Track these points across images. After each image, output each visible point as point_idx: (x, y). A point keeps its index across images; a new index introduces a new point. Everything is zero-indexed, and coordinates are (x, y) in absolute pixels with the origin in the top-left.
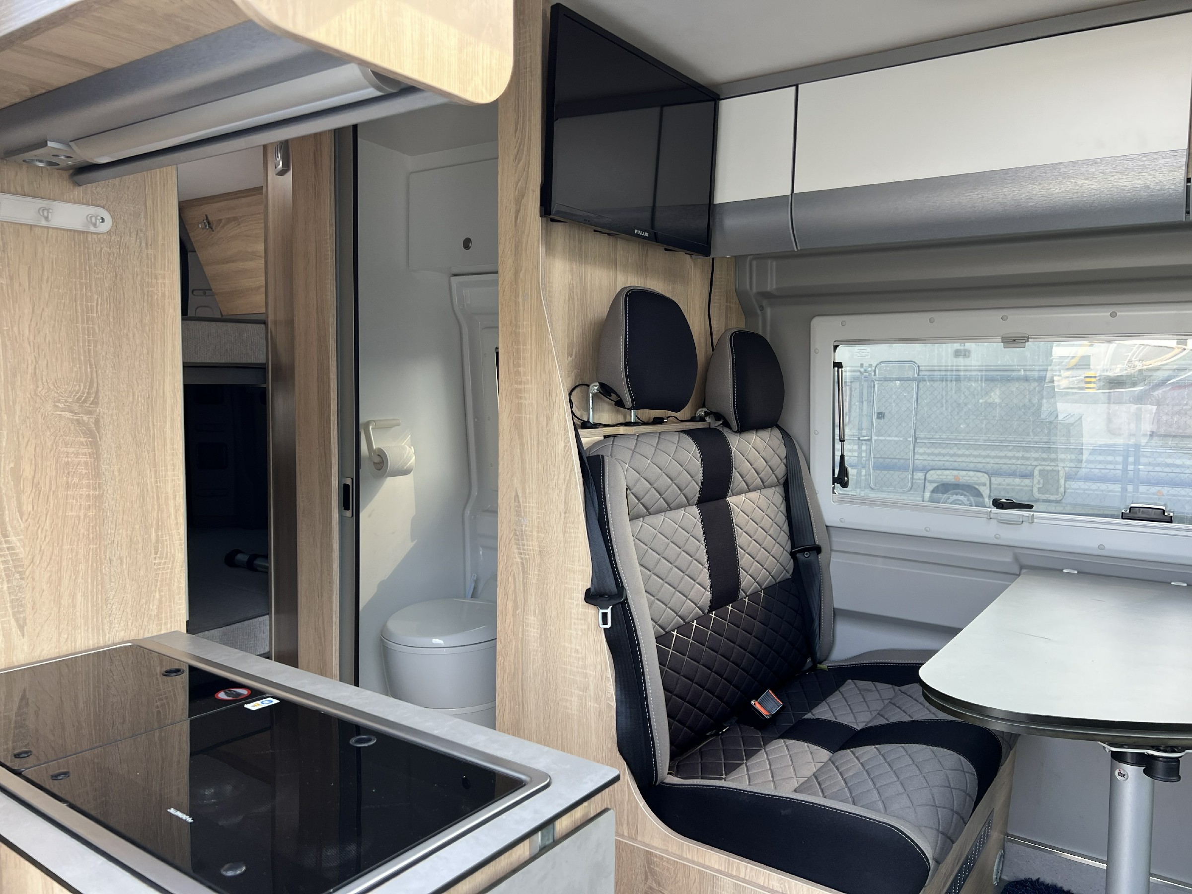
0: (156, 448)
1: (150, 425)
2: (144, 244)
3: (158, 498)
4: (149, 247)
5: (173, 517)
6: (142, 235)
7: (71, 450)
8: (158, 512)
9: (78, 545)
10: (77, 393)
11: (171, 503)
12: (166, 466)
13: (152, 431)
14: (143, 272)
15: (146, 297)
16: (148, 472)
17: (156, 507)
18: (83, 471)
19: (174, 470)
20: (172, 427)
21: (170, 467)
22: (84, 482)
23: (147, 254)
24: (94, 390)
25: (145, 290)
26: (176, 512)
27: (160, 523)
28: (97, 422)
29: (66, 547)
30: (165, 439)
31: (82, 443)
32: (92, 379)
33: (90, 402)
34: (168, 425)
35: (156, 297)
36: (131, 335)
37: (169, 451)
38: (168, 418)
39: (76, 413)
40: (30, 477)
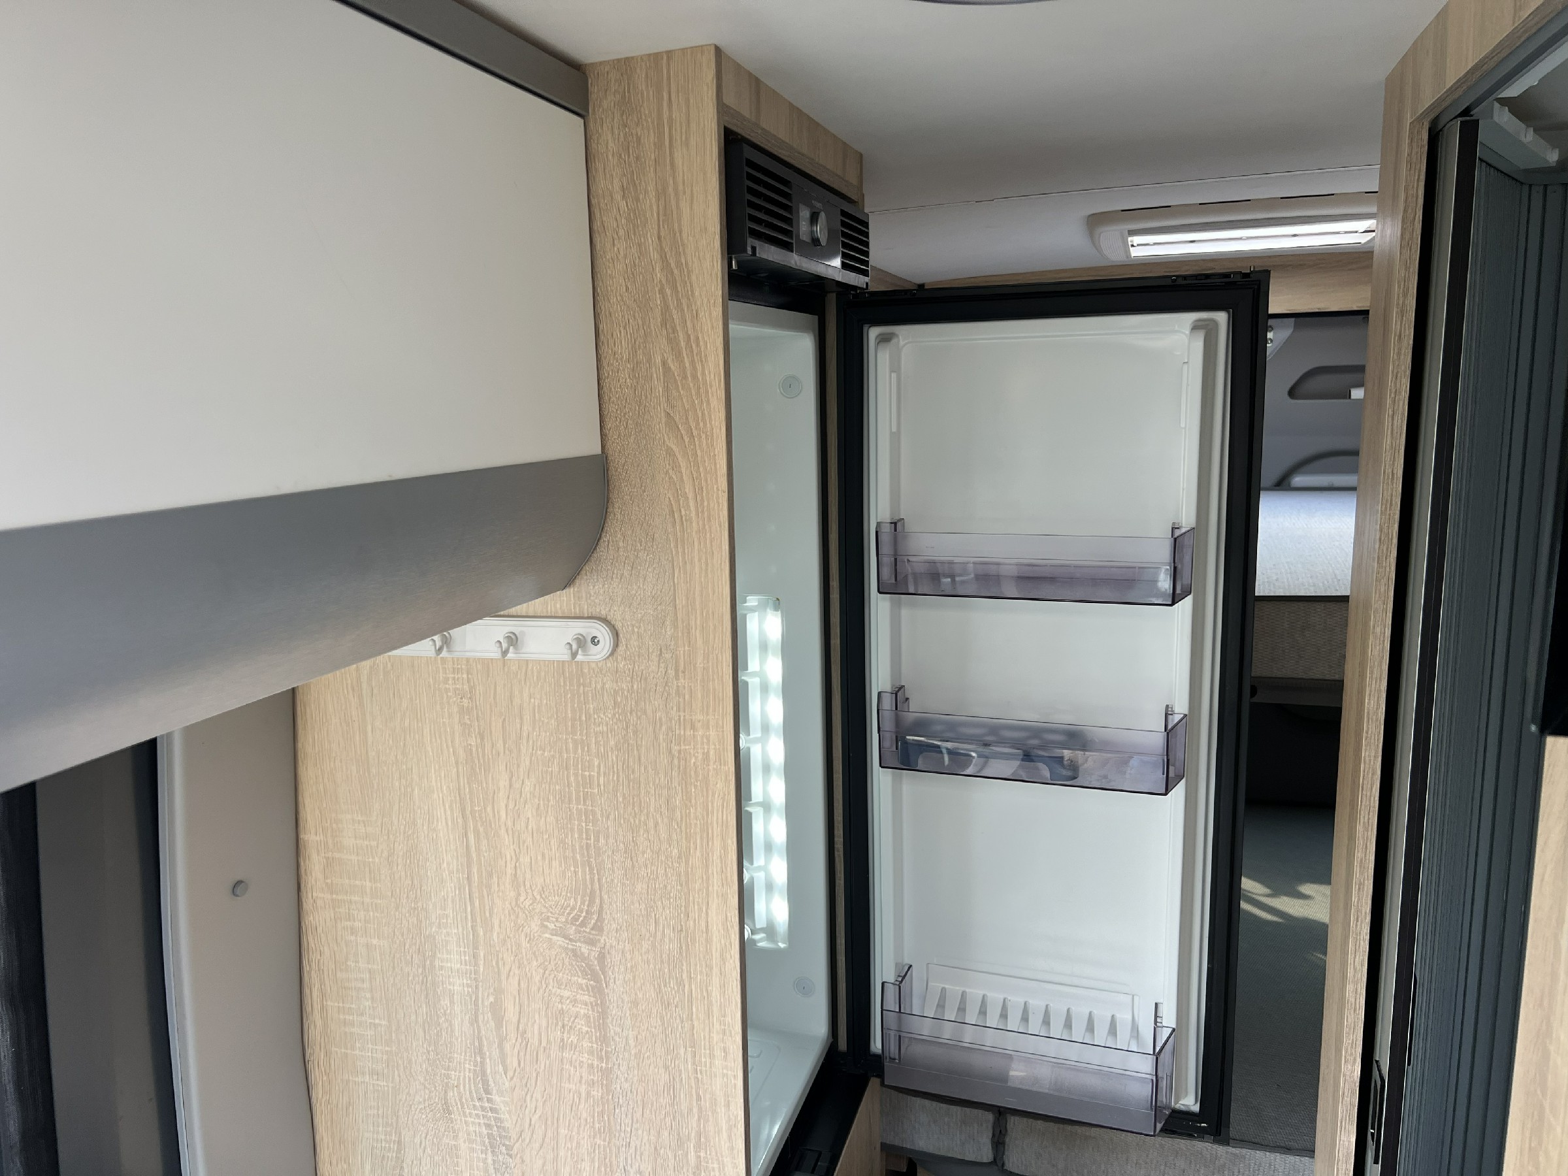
0: (694, 1016)
1: (685, 976)
2: (671, 673)
3: (699, 1098)
4: (681, 674)
5: (725, 1135)
6: (668, 656)
7: (566, 993)
8: (699, 1120)
9: (578, 1133)
10: (573, 909)
11: (721, 1110)
12: (711, 1048)
13: (687, 986)
14: (671, 720)
15: (676, 761)
16: (682, 1051)
17: (695, 1110)
18: (584, 1027)
19: (725, 1058)
20: (723, 986)
21: (718, 1053)
22: (586, 1044)
23: (678, 686)
24: (595, 908)
25: (675, 748)
26: (730, 1129)
27: (702, 1140)
28: (602, 957)
29: (563, 1131)
30: (710, 1004)
31: (580, 987)
32: (593, 892)
33: (591, 926)
34: (716, 980)
35: (693, 761)
36: (651, 824)
37: (717, 1026)
38: (716, 970)
39: (570, 940)
40: (515, 1020)
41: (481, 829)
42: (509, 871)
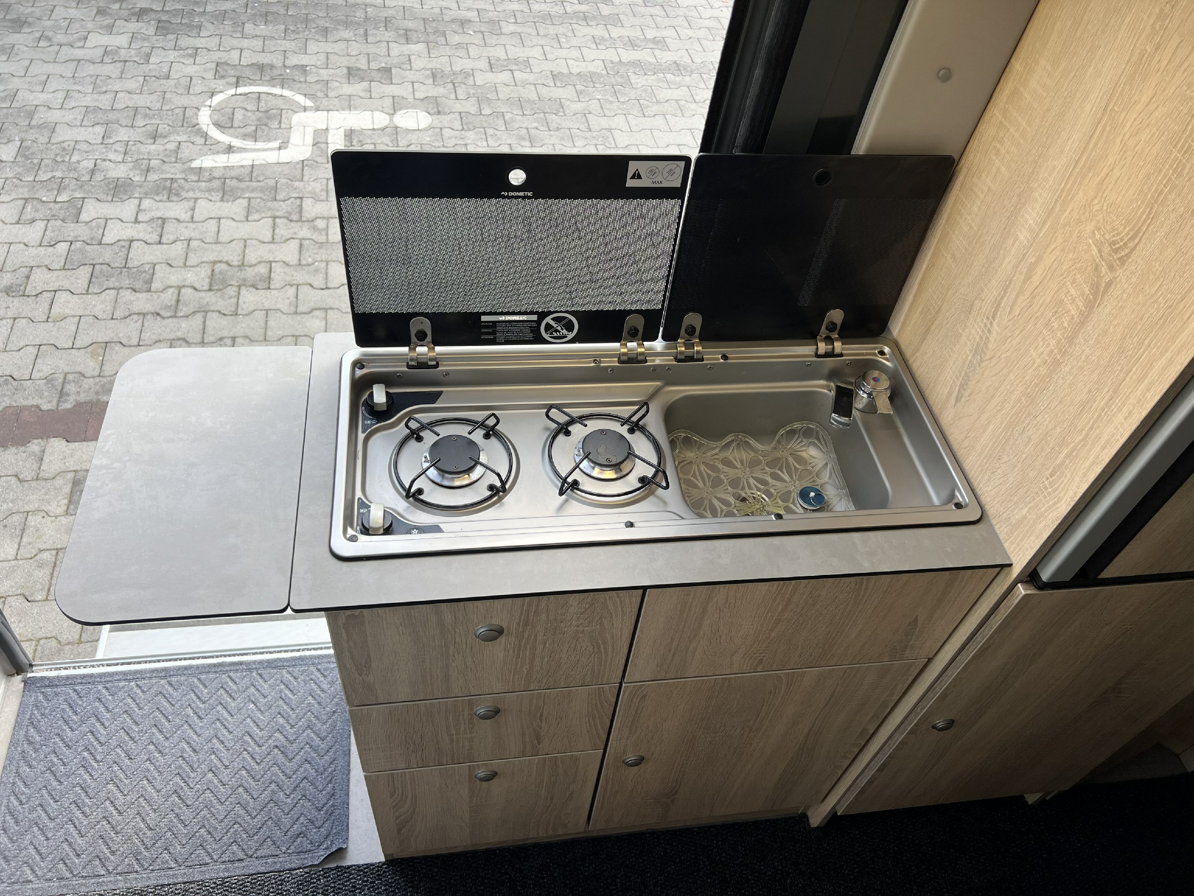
41: (1108, 129)
42: (1102, 175)
